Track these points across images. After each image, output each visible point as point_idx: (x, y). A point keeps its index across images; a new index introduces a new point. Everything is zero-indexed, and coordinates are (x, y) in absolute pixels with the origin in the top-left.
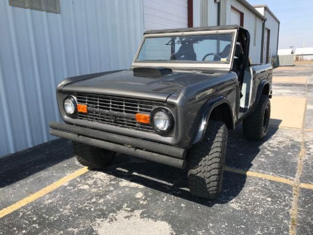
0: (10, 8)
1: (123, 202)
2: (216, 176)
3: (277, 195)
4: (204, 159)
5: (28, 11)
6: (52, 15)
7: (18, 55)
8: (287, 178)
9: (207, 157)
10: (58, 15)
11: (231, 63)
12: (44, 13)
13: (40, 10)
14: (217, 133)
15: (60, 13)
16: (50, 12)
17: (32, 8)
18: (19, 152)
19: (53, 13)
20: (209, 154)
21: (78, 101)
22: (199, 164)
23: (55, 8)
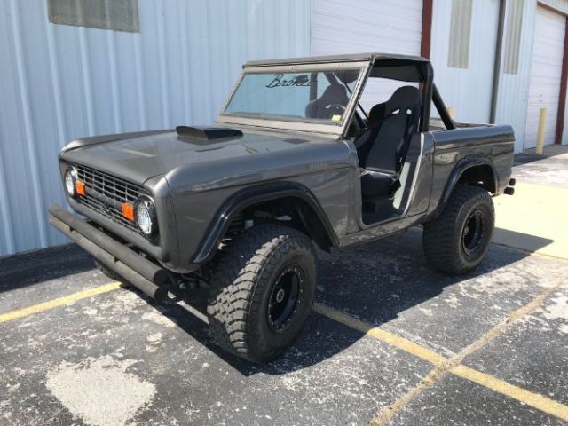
0: (49, 26)
1: (122, 343)
2: (240, 323)
3: (385, 378)
4: (225, 290)
5: (81, 29)
6: (124, 35)
7: (61, 98)
8: (438, 351)
9: (230, 287)
10: (135, 34)
11: (344, 125)
12: (110, 32)
13: (103, 27)
14: (260, 248)
15: (138, 31)
16: (121, 30)
17: (87, 25)
18: (54, 248)
19: (127, 31)
20: (235, 283)
21: (80, 177)
22: (218, 299)
23: (131, 23)
